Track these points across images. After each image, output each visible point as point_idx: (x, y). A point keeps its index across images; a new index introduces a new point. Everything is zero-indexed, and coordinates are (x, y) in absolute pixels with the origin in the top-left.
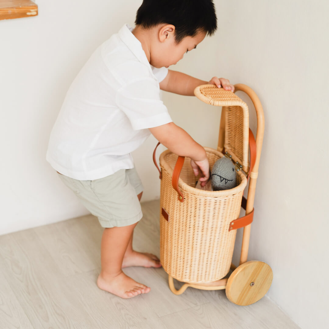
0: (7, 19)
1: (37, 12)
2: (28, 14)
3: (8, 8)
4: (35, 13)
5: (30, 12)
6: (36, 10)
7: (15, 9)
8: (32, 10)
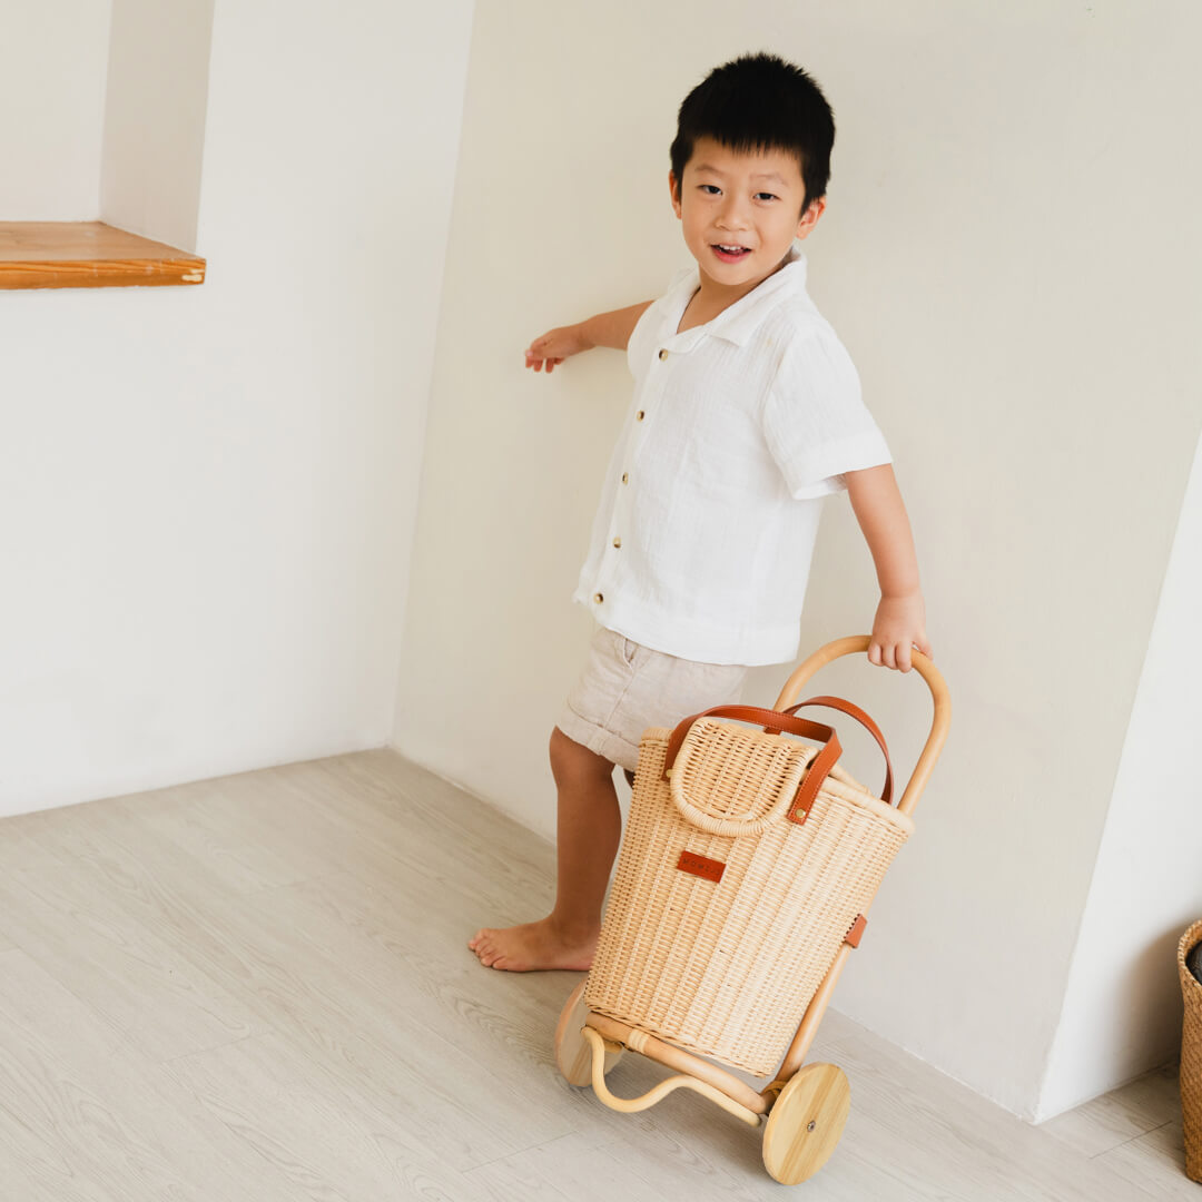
0: (142, 284)
1: (203, 275)
2: (186, 278)
3: (146, 260)
4: (198, 278)
5: (190, 274)
6: (201, 271)
7: (161, 265)
8: (194, 271)
